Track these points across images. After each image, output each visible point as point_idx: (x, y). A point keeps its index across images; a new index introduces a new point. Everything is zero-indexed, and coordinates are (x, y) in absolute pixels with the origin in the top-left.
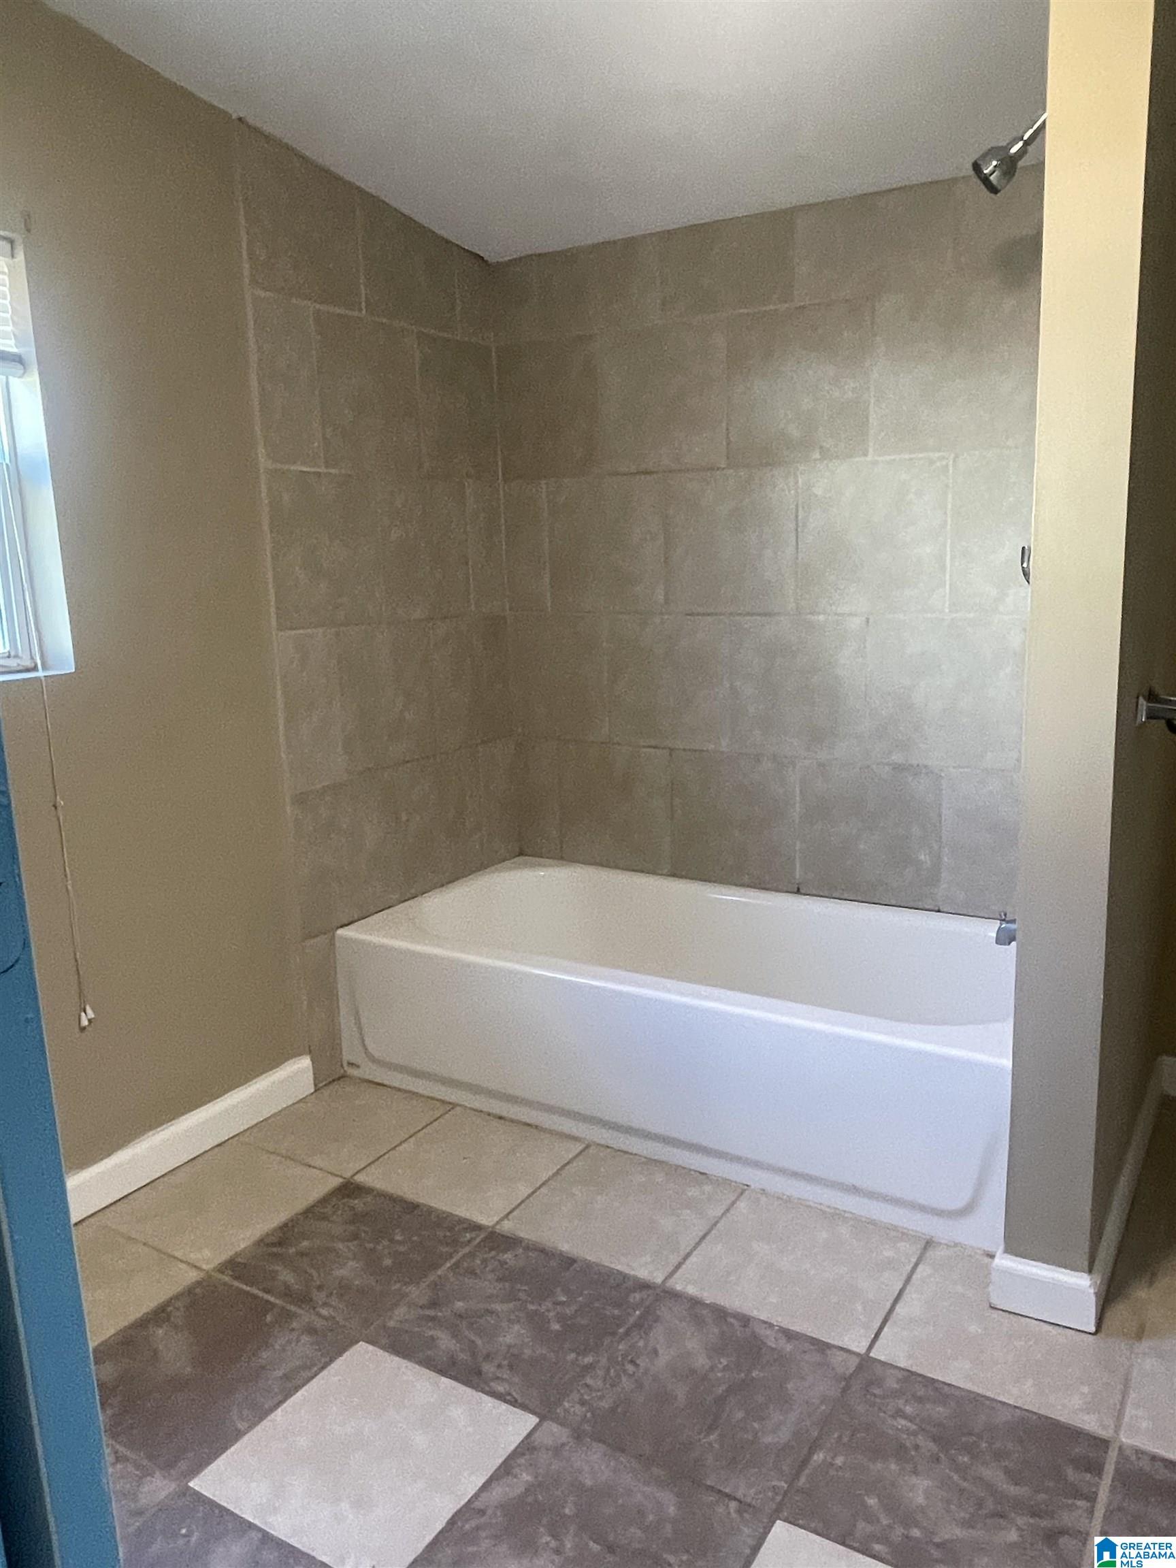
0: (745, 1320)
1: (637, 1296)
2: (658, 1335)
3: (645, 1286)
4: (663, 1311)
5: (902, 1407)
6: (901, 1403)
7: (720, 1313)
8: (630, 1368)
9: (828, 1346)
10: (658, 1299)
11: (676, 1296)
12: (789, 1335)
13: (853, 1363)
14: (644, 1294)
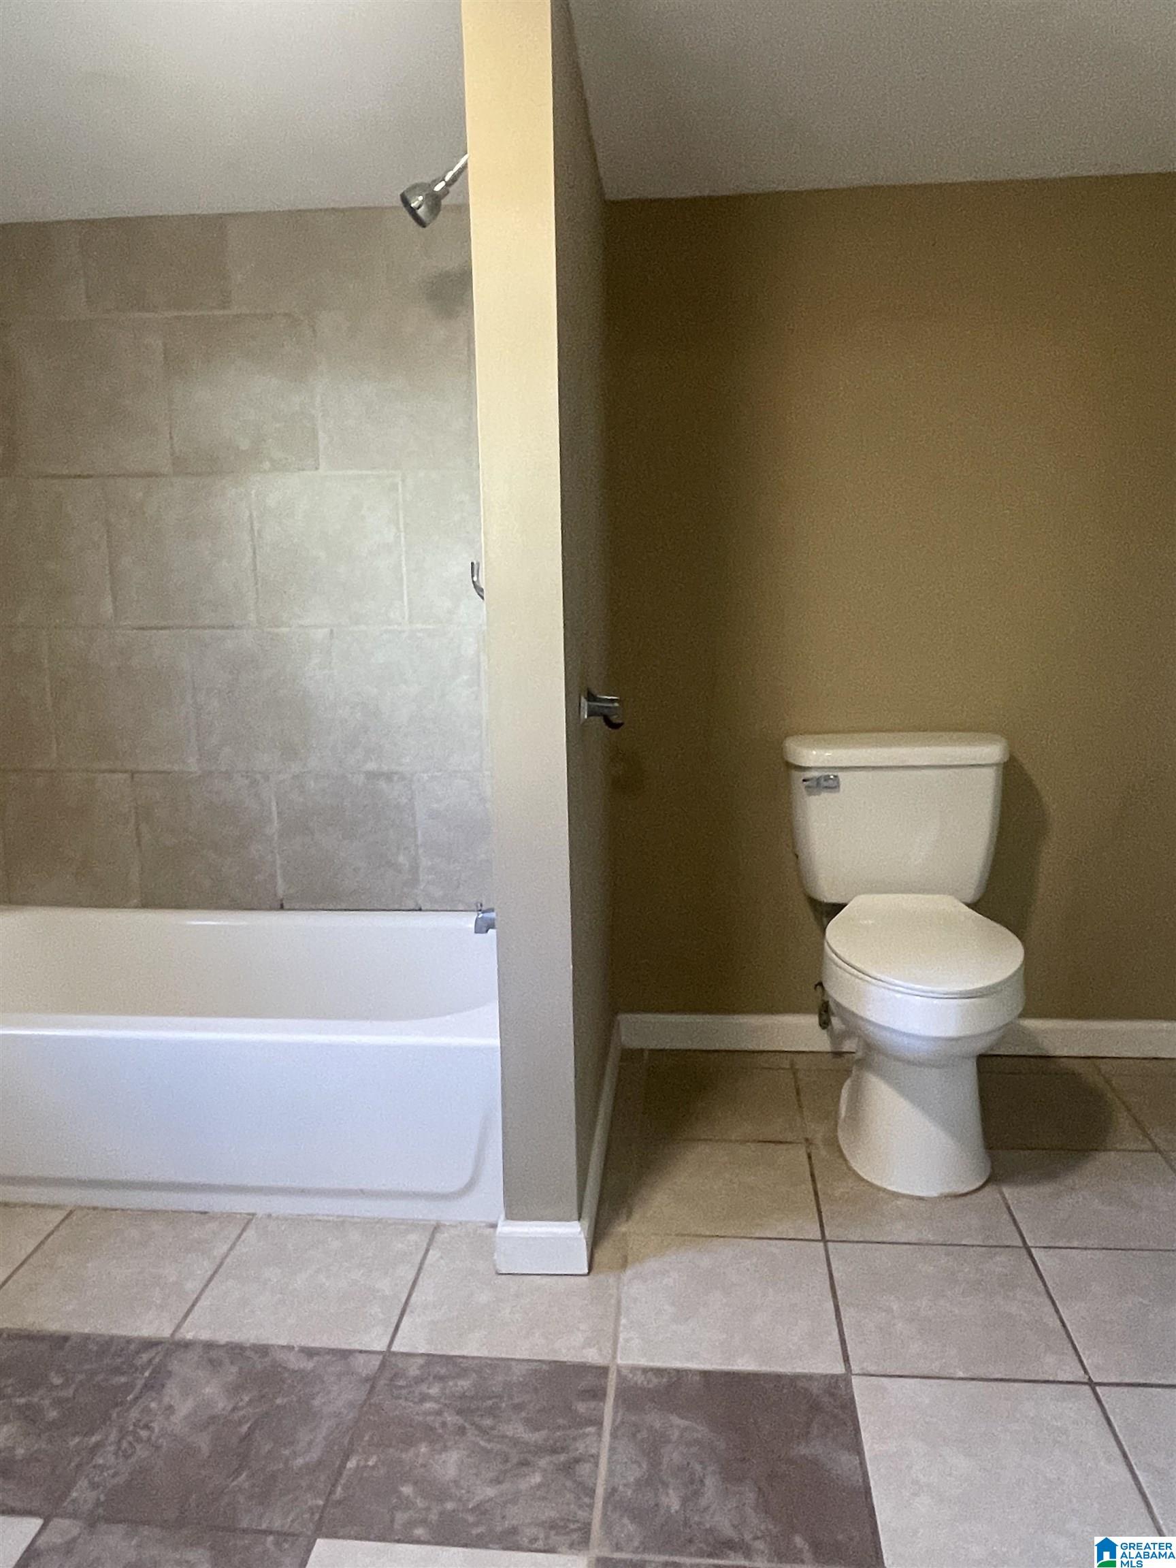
0: (263, 1350)
1: (145, 1357)
2: (172, 1392)
3: (149, 1344)
4: (174, 1366)
5: (427, 1391)
6: (424, 1388)
7: (236, 1351)
8: (144, 1434)
9: (351, 1352)
10: (168, 1354)
11: (187, 1345)
12: (310, 1352)
13: (376, 1362)
14: (152, 1353)
